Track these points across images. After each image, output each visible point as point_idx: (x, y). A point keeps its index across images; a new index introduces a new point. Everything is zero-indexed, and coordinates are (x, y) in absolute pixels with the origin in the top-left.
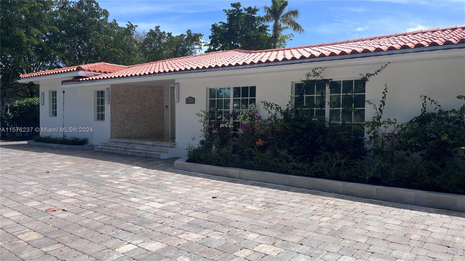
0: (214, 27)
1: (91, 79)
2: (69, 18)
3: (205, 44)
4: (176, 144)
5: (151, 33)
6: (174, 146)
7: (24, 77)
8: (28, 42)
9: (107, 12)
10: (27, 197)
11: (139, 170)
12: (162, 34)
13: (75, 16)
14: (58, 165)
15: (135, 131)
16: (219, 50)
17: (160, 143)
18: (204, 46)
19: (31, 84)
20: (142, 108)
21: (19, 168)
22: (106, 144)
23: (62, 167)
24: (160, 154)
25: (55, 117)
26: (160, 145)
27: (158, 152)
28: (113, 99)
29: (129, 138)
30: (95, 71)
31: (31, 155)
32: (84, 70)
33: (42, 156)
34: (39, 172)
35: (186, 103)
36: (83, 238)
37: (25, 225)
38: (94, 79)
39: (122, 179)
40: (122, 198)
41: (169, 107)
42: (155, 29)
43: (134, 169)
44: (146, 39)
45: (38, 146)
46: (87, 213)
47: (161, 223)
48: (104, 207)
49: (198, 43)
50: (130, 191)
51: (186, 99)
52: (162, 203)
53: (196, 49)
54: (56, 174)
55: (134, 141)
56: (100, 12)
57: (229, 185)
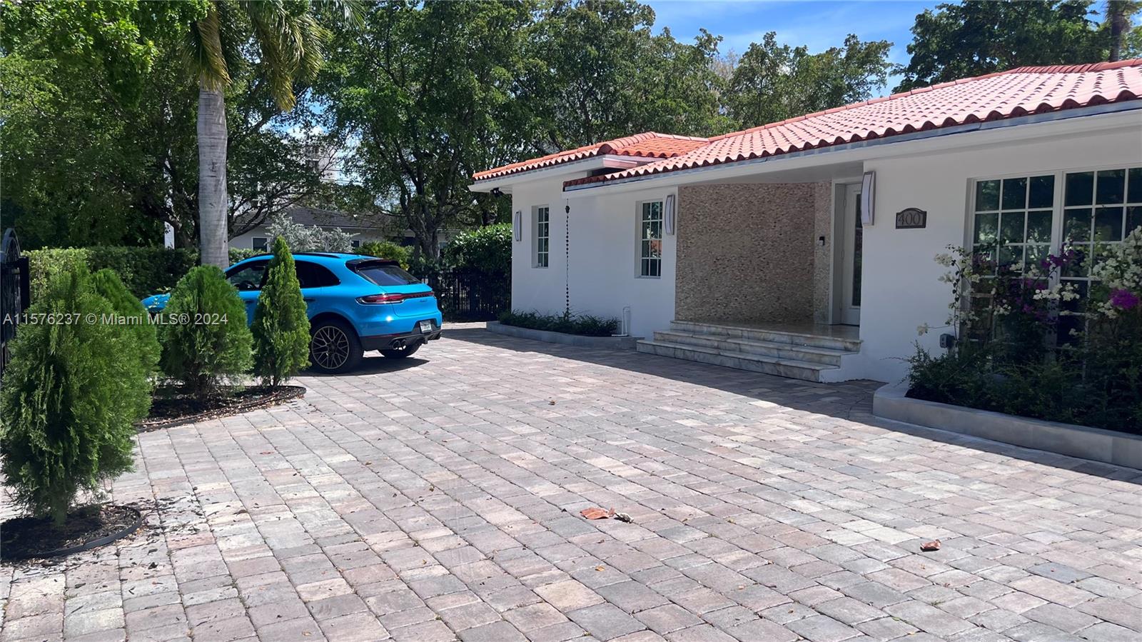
0: (923, 22)
1: (633, 173)
2: (570, 36)
3: (894, 68)
4: (862, 341)
5: (756, 54)
6: (855, 347)
7: (481, 178)
8: (484, 99)
9: (651, 12)
10: (526, 467)
11: (771, 410)
12: (781, 53)
13: (580, 29)
14: (568, 384)
15: (737, 305)
16: (934, 82)
17: (812, 338)
18: (890, 75)
19: (497, 193)
20: (756, 243)
21: (486, 386)
22: (667, 337)
23: (579, 390)
24: (817, 368)
25: (544, 270)
26: (812, 343)
27: (810, 361)
28: (683, 223)
29: (720, 320)
30: (639, 154)
31: (502, 357)
32: (616, 153)
33: (526, 361)
34: (533, 400)
35: (897, 227)
36: (711, 624)
37: (546, 553)
38: (641, 172)
39: (738, 434)
40: (768, 497)
41: (831, 240)
42: (763, 42)
43: (757, 407)
44: (740, 70)
45: (510, 335)
46: (690, 537)
47: (935, 604)
48: (730, 522)
49: (875, 68)
50: (779, 476)
51: (898, 214)
52: (895, 528)
53: (869, 86)
54: (570, 408)
55: (738, 331)
56: (636, 13)
57: (1086, 483)
